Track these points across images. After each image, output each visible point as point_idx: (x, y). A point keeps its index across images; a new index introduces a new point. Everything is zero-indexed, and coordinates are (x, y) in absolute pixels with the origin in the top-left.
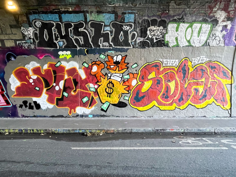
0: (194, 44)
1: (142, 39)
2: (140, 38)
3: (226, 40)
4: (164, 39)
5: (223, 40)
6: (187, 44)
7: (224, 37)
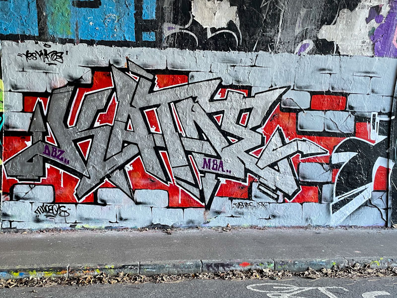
1: (177, 29)
2: (174, 26)
3: (376, 41)
5: (372, 43)
7: (373, 34)
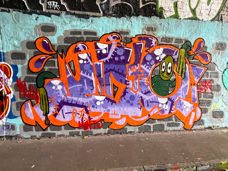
0: (200, 17)
1: (119, 0)
4: (155, 4)
6: (191, 15)
